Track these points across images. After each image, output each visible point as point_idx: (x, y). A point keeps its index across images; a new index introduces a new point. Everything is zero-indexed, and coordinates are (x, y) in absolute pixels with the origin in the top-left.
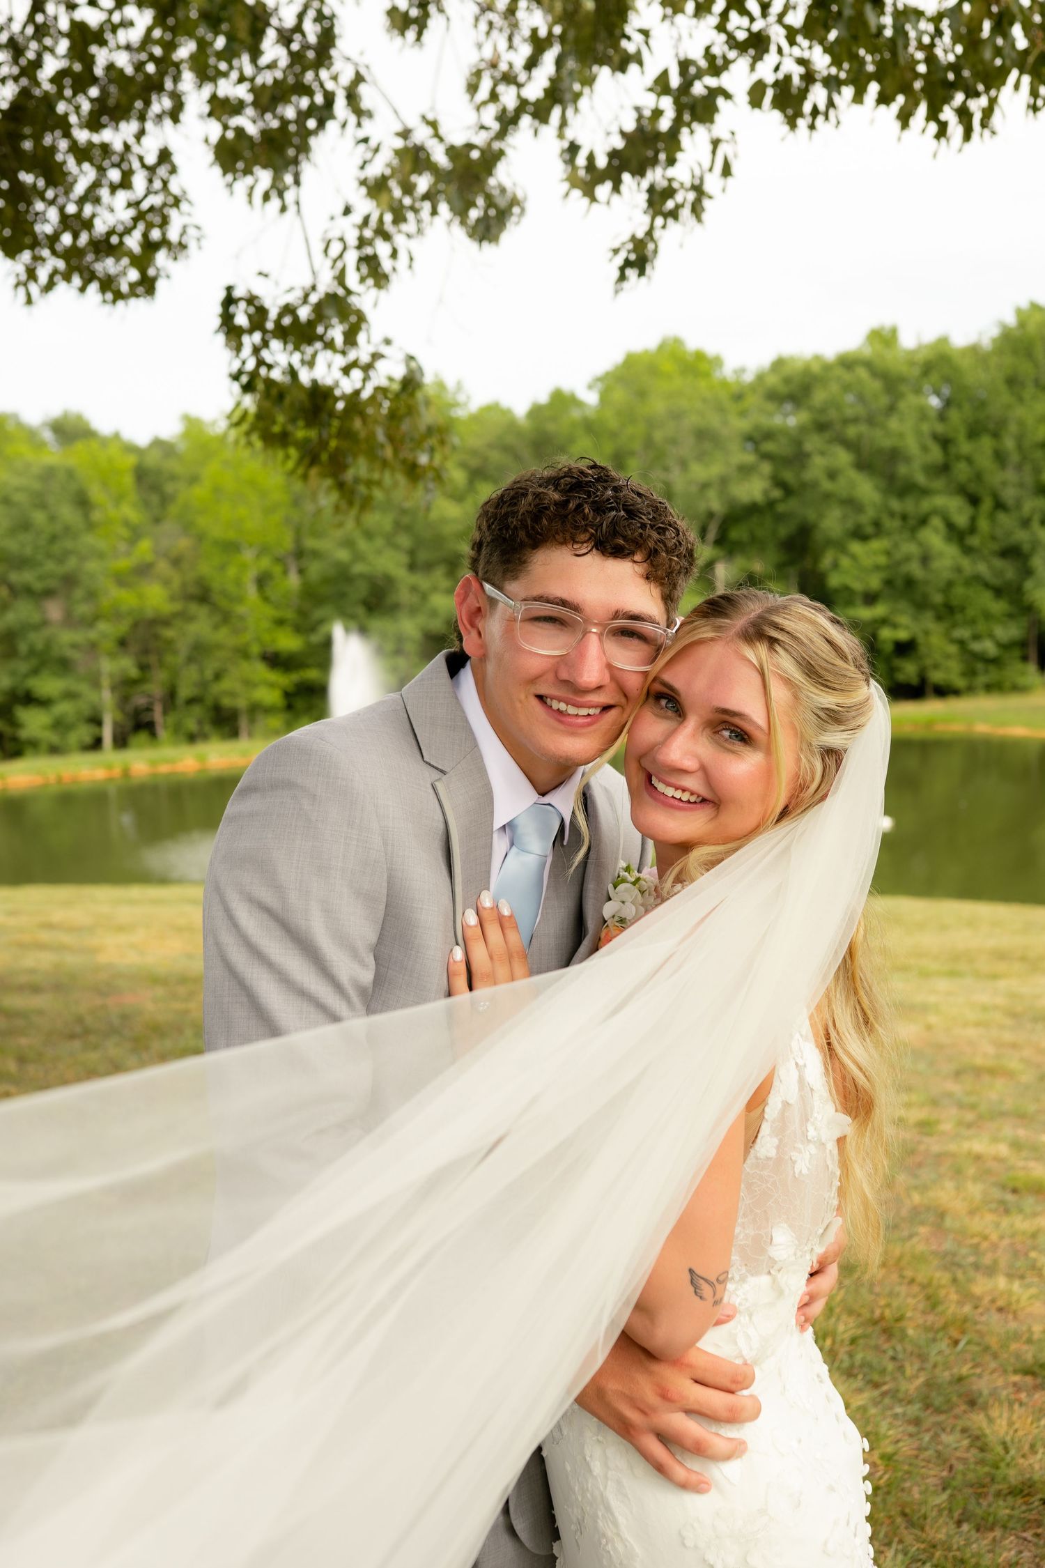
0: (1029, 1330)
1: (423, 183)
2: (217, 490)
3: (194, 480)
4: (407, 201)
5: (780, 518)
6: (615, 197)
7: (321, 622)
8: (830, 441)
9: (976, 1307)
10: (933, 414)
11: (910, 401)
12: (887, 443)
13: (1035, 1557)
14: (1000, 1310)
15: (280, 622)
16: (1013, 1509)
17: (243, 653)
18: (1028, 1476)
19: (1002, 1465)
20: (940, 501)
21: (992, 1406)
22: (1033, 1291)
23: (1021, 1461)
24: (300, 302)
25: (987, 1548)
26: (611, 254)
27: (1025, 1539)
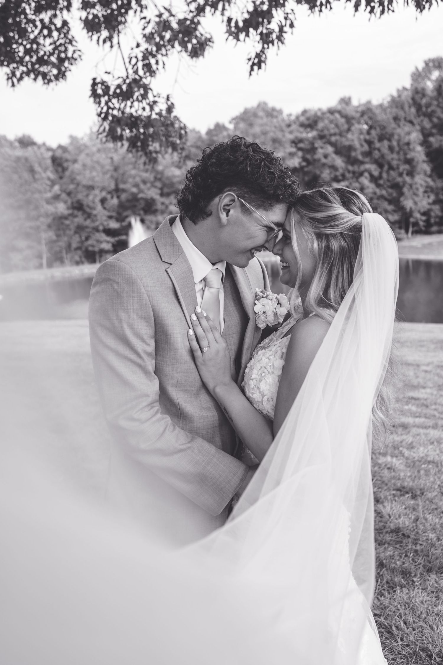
0: (399, 475)
1: (168, 35)
2: (84, 165)
3: (75, 161)
4: (162, 43)
5: (306, 173)
6: (247, 38)
7: (127, 217)
8: (325, 143)
9: (380, 468)
10: (365, 132)
11: (356, 127)
12: (347, 143)
13: (400, 553)
14: (389, 468)
15: (110, 217)
16: (392, 537)
17: (96, 230)
18: (397, 526)
19: (388, 522)
20: (368, 166)
21: (385, 502)
22: (401, 461)
23: (395, 521)
24: (123, 83)
25: (382, 551)
26: (247, 61)
27: (396, 548)
